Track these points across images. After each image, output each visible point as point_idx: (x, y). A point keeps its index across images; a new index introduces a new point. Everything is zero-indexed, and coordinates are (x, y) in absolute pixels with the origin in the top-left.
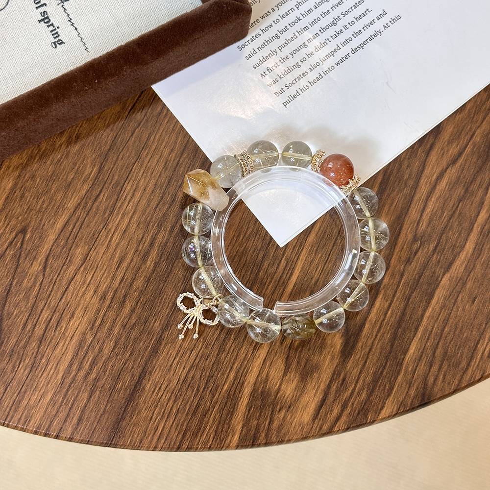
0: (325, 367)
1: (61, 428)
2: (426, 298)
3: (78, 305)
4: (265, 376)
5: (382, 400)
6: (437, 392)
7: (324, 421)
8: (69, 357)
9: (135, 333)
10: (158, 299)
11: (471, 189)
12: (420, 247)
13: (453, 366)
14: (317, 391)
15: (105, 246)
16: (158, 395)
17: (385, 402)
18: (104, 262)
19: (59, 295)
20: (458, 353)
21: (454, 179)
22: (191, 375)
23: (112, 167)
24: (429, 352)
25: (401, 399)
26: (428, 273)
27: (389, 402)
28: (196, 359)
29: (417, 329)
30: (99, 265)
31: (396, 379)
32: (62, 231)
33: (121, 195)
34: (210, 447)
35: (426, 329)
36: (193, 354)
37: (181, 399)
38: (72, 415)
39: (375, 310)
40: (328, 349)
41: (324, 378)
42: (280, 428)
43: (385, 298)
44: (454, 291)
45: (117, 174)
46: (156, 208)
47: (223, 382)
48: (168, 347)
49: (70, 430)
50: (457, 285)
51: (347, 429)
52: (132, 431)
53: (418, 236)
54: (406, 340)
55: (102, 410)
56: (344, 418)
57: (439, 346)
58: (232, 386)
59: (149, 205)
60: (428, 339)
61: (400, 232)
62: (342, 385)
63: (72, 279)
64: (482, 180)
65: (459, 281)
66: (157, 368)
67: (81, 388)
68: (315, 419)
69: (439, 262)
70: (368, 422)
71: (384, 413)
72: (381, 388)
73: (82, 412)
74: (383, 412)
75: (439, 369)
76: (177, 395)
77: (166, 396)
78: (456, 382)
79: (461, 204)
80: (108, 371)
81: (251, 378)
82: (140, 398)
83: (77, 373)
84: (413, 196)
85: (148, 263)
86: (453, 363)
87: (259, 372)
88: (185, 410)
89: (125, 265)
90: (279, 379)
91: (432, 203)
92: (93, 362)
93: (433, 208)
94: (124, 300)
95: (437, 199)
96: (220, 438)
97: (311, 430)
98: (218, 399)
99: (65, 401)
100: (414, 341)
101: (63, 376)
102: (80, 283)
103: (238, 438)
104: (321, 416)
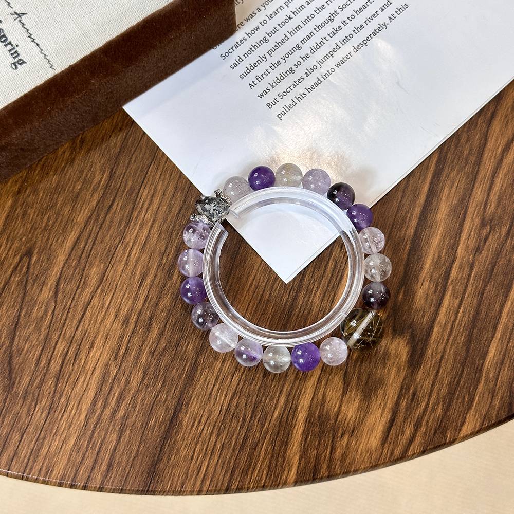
0: (391, 381)
1: (89, 477)
2: (503, 291)
3: (98, 333)
4: (321, 398)
5: (462, 414)
7: (396, 445)
8: (91, 393)
9: (166, 360)
12: (490, 232)
14: (384, 410)
15: (123, 263)
16: (198, 429)
17: (465, 417)
18: (123, 281)
19: (75, 322)
22: (235, 403)
23: (124, 171)
25: (484, 412)
26: (502, 262)
27: (470, 416)
28: (238, 384)
29: (495, 328)
30: (118, 285)
31: (476, 388)
32: (72, 250)
33: (137, 203)
34: (264, 486)
35: (506, 327)
36: (236, 378)
37: (225, 432)
38: (100, 461)
39: (443, 310)
40: (392, 360)
41: (391, 395)
42: (344, 457)
43: (454, 295)
45: (131, 179)
46: (179, 213)
47: (273, 408)
48: (205, 373)
49: (99, 478)
51: (424, 452)
52: (171, 474)
53: (486, 219)
54: (483, 342)
55: (134, 453)
56: (418, 439)
58: (284, 412)
59: (170, 212)
60: (510, 339)
61: (465, 217)
62: (412, 400)
63: (88, 304)
66: (195, 397)
67: (108, 429)
68: (385, 443)
70: (447, 441)
71: (466, 429)
72: (460, 400)
73: (111, 456)
74: (464, 428)
76: (220, 428)
77: (207, 431)
80: (138, 406)
81: (305, 402)
82: (177, 435)
83: (103, 412)
84: (476, 174)
85: (175, 278)
87: (314, 394)
88: (231, 444)
89: (148, 281)
90: (338, 400)
91: (499, 181)
92: (119, 397)
93: (502, 186)
94: (150, 323)
95: (505, 175)
96: (275, 473)
97: (380, 456)
98: (268, 429)
99: (91, 445)
100: (493, 342)
101: (86, 416)
102: (97, 307)
103: (295, 473)
104: (391, 439)
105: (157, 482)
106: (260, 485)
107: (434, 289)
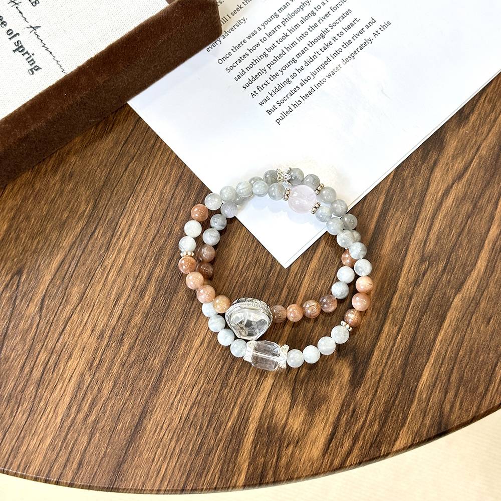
0: (334, 398)
2: (437, 321)
3: (76, 345)
4: (270, 411)
5: (396, 431)
6: (455, 420)
7: (335, 455)
8: (67, 399)
9: (134, 372)
10: (157, 336)
11: (480, 204)
12: (428, 267)
13: (470, 392)
14: (326, 423)
15: (101, 284)
16: (159, 436)
17: (399, 433)
18: (101, 300)
19: (56, 336)
20: (475, 378)
21: (461, 195)
22: (194, 412)
23: (106, 203)
24: (444, 378)
25: (416, 429)
26: (438, 294)
27: (403, 433)
28: (198, 396)
29: (429, 354)
30: (96, 303)
31: (409, 408)
32: (57, 271)
33: (116, 231)
34: (215, 488)
35: (439, 354)
36: (195, 390)
37: (184, 439)
38: (72, 459)
39: (383, 336)
40: (336, 380)
41: (333, 411)
42: (288, 465)
43: (393, 322)
44: (467, 312)
45: (112, 210)
46: (152, 241)
47: (227, 419)
48: (168, 384)
49: (70, 475)
50: (469, 306)
51: (360, 463)
52: (134, 474)
53: (426, 256)
54: (418, 366)
55: (102, 454)
56: (356, 452)
57: (454, 371)
58: (237, 422)
59: (145, 240)
60: (442, 364)
61: (406, 253)
62: (352, 416)
63: (69, 319)
64: (490, 194)
65: (472, 302)
66: (158, 406)
67: (80, 431)
68: (325, 454)
69: (449, 282)
70: (382, 454)
71: (398, 445)
72: (394, 418)
73: (82, 456)
74: (397, 443)
75: (456, 396)
76: (179, 434)
77: (168, 436)
78: (475, 408)
79: (469, 220)
80: (107, 412)
81: (256, 414)
82: (141, 439)
83: (77, 415)
84: (418, 215)
85: (146, 298)
86: (470, 388)
87: (265, 407)
88: (188, 449)
89: (122, 301)
90: (285, 413)
91: (438, 222)
92: (92, 403)
93: (441, 226)
94: (122, 338)
95: (445, 216)
96: (225, 477)
97: (321, 466)
98: (222, 437)
99: (64, 445)
100: (426, 366)
101: (62, 420)
102: (76, 323)
103: (244, 477)
104: (331, 450)
105: (121, 480)
106: (212, 487)
107: (376, 317)
